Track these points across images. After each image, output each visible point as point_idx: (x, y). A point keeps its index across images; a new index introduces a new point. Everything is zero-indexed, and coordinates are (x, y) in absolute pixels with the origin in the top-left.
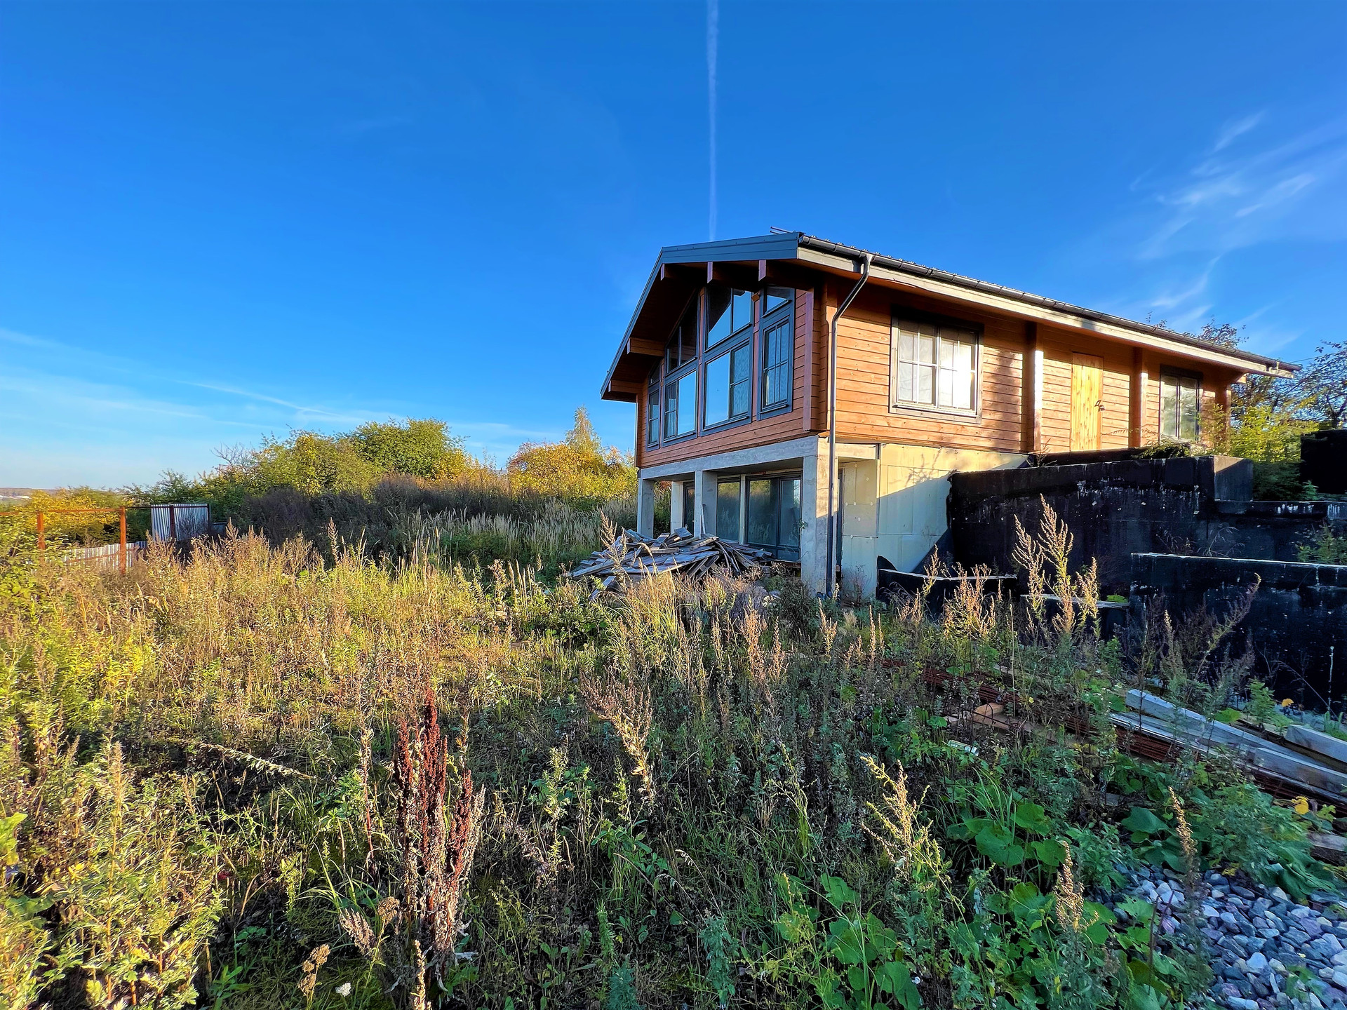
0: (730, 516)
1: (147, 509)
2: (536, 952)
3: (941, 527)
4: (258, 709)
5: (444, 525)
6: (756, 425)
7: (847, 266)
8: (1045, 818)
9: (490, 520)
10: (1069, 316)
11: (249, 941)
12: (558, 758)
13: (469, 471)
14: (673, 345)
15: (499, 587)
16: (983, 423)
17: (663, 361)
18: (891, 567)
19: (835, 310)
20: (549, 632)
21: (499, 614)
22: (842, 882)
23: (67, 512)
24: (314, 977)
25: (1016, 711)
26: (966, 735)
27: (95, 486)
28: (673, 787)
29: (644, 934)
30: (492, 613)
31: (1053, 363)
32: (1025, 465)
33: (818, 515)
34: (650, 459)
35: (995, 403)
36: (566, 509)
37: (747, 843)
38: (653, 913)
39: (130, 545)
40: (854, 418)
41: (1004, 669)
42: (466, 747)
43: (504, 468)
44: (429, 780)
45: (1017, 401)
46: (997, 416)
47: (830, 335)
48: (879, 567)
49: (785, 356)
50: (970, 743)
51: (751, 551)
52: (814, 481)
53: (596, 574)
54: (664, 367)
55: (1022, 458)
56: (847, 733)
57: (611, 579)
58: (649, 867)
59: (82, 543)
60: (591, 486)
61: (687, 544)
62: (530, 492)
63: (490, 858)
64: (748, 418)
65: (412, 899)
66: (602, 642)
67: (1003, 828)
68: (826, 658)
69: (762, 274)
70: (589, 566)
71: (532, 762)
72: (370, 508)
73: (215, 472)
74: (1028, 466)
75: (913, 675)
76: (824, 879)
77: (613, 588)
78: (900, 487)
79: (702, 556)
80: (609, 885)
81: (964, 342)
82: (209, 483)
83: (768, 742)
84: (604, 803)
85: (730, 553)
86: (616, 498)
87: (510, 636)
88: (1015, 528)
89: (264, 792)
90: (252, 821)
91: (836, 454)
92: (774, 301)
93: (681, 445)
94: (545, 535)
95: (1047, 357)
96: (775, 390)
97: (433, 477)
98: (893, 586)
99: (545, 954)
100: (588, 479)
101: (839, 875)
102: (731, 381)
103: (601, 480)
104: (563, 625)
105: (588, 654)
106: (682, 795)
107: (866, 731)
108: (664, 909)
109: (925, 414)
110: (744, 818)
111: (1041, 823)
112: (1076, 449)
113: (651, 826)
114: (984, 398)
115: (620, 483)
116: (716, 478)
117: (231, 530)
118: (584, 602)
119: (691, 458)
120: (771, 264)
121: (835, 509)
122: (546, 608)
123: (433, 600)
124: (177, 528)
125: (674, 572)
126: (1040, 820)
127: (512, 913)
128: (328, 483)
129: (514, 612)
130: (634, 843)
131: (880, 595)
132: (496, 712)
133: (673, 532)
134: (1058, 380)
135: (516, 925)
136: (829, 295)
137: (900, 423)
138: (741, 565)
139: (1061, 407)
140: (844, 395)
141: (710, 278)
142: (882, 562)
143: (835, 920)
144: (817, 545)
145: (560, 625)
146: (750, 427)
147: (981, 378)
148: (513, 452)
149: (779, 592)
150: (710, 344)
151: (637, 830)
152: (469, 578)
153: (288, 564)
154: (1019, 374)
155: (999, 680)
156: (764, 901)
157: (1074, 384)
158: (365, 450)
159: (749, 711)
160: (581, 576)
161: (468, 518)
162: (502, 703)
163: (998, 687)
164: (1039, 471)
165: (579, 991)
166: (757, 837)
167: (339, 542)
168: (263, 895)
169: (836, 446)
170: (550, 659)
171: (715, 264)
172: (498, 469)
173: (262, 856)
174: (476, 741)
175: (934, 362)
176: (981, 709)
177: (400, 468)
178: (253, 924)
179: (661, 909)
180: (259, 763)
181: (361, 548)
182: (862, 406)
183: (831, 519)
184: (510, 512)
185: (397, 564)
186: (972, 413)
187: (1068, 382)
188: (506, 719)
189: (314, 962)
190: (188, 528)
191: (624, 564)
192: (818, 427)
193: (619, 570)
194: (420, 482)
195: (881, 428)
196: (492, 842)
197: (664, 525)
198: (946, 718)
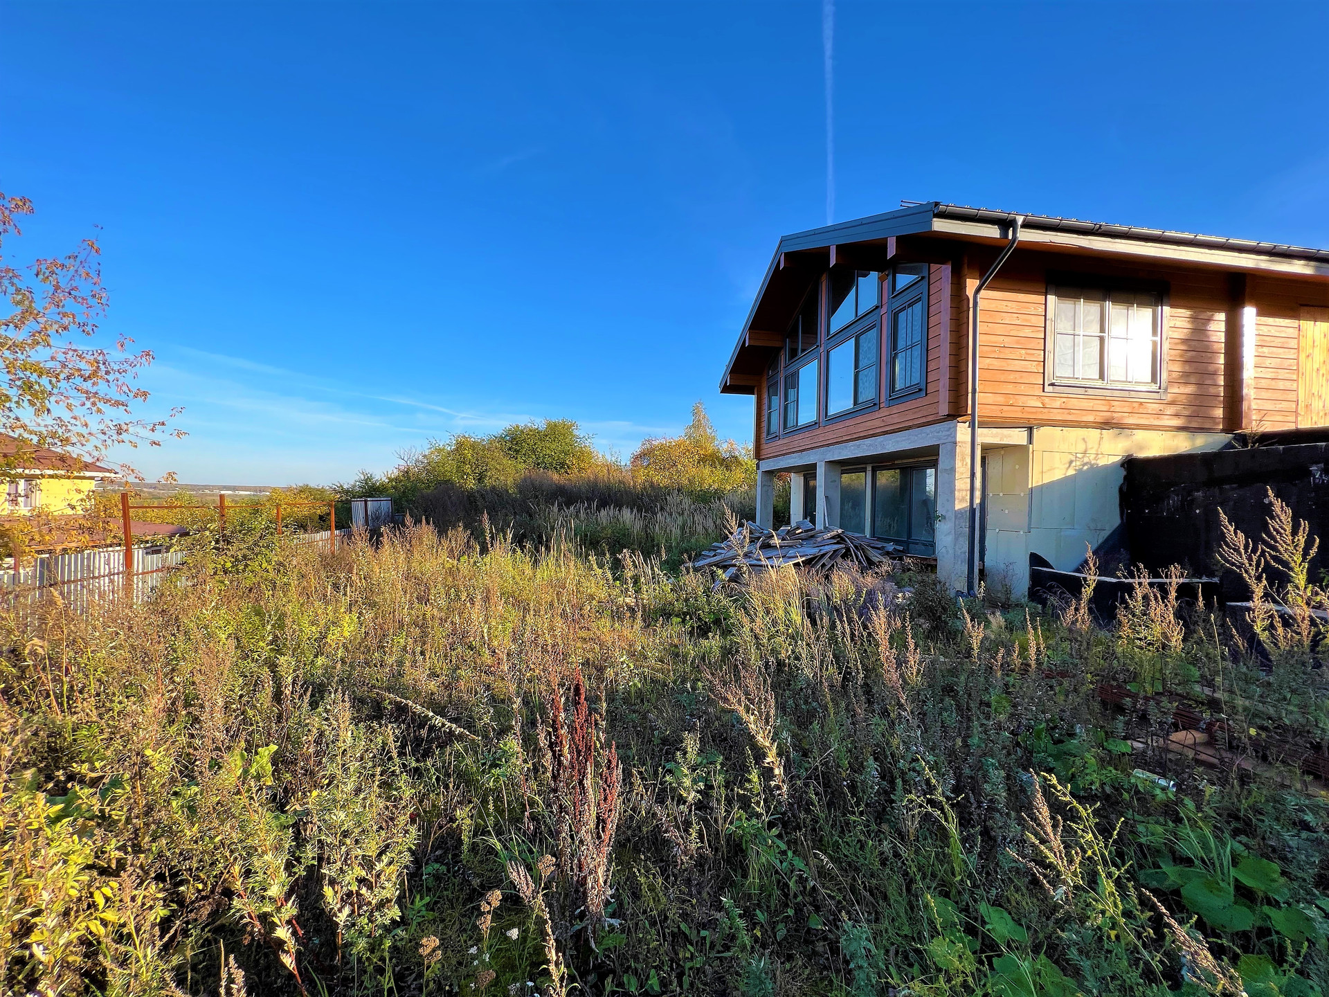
0: (853, 508)
1: (348, 502)
2: (676, 930)
3: (1113, 520)
4: (433, 675)
5: (577, 516)
6: (884, 412)
7: (993, 232)
8: (1283, 880)
9: (617, 512)
10: (1296, 262)
11: (434, 875)
12: (691, 744)
13: (598, 466)
14: (793, 335)
15: (629, 574)
16: (1169, 397)
17: (782, 352)
18: (1047, 565)
19: (977, 282)
20: (676, 620)
21: (628, 600)
22: (1006, 914)
23: (295, 505)
24: (489, 917)
25: (1230, 743)
26: (1160, 767)
27: (313, 485)
28: (806, 785)
29: (781, 932)
30: (621, 599)
31: (1270, 320)
32: (1229, 445)
33: (958, 506)
34: (770, 451)
35: (1186, 375)
36: (687, 502)
37: (891, 856)
38: (791, 912)
39: (337, 532)
40: (1000, 399)
41: (1207, 691)
42: (604, 723)
43: (628, 463)
44: (579, 752)
45: (1218, 369)
46: (1190, 389)
47: (971, 310)
48: (1031, 565)
49: (917, 337)
50: (1164, 776)
51: (880, 545)
52: (953, 470)
53: (717, 565)
54: (783, 358)
55: (1226, 438)
56: (1004, 748)
57: (733, 570)
58: (785, 864)
59: (306, 531)
60: (710, 478)
61: (810, 537)
62: (652, 485)
63: (629, 833)
64: (875, 405)
65: (565, 861)
66: (726, 632)
67: (1222, 884)
68: (973, 663)
69: (891, 251)
70: (710, 557)
71: (664, 745)
72: (515, 500)
73: (395, 471)
74: (1234, 447)
75: (1083, 689)
76: (983, 908)
77: (735, 579)
78: (1058, 475)
79: (827, 548)
80: (745, 876)
81: (1142, 304)
82: (391, 480)
83: (908, 749)
84: (738, 793)
85: (856, 547)
86: (734, 491)
87: (639, 622)
88: (1218, 523)
89: (442, 746)
90: (433, 771)
91: (979, 440)
92: (903, 280)
93: (801, 436)
94: (668, 526)
95: (1261, 313)
96: (905, 372)
97: (566, 472)
98: (1051, 587)
99: (684, 933)
100: (707, 471)
101: (1000, 906)
102: (856, 366)
103: (720, 472)
104: (688, 613)
105: (714, 643)
106: (817, 794)
107: (1026, 748)
108: (801, 910)
109: (1090, 391)
110: (885, 827)
111: (1275, 885)
112: (1305, 424)
113: (785, 823)
114: (1171, 368)
115: (738, 475)
116: (839, 469)
117: (408, 520)
118: (707, 592)
119: (812, 448)
120: (901, 240)
121: (977, 501)
122: (671, 597)
123: (570, 585)
124: (370, 518)
125: (797, 565)
126: (1274, 880)
127: (652, 888)
128: (480, 479)
129: (643, 599)
130: (769, 837)
131: (1033, 595)
132: (629, 693)
133: (793, 524)
134: (1278, 342)
135: (657, 900)
136: (969, 267)
137: (1057, 404)
138: (868, 559)
139: (1283, 374)
140: (988, 375)
141: (833, 262)
142: (1036, 559)
143: (999, 956)
144: (956, 539)
145: (685, 614)
146: (877, 415)
147: (1166, 346)
148: (636, 448)
149: (912, 589)
150: (833, 331)
151: (771, 825)
152: (601, 566)
153: (452, 550)
154: (1221, 337)
155: (1203, 704)
156: (913, 921)
157: (1302, 343)
158: (510, 449)
159: (885, 713)
160: (703, 566)
161: (598, 509)
162: (635, 685)
163: (1201, 712)
164: (1253, 454)
165: (719, 978)
166: (902, 850)
167: (491, 532)
168: (443, 837)
169: (979, 431)
170: (676, 646)
171: (838, 247)
172: (623, 464)
173: (441, 802)
174: (612, 717)
175: (1102, 330)
176: (1179, 736)
177: (538, 464)
178: (436, 861)
179: (799, 909)
180: (438, 721)
181: (510, 536)
182: (1011, 386)
183: (973, 511)
184: (634, 505)
185: (538, 552)
186: (1154, 387)
187: (1293, 343)
188: (639, 701)
189: (489, 903)
190: (378, 518)
191: (746, 555)
192: (957, 409)
193: (741, 561)
194: (556, 477)
195: (1034, 410)
196: (632, 817)
197: (784, 517)
198: (1129, 742)
